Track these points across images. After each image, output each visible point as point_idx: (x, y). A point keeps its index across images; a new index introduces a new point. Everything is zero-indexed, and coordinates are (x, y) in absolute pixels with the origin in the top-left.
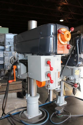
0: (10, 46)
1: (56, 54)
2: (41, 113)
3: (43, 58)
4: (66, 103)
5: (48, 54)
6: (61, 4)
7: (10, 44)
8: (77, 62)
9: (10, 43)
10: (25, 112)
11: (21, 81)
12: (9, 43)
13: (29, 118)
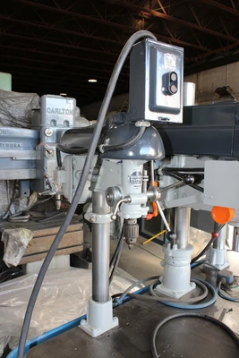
0: (56, 129)
2: (194, 286)
6: (145, 14)
7: (55, 125)
9: (58, 123)
10: (159, 287)
11: (82, 225)
12: (54, 121)
13: (178, 296)
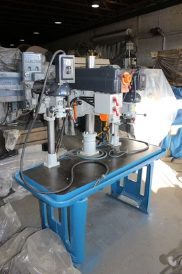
0: (31, 72)
1: (120, 92)
2: (98, 152)
3: (112, 96)
4: (120, 144)
5: (115, 93)
7: (31, 70)
8: (134, 98)
9: (32, 68)
12: (30, 68)
